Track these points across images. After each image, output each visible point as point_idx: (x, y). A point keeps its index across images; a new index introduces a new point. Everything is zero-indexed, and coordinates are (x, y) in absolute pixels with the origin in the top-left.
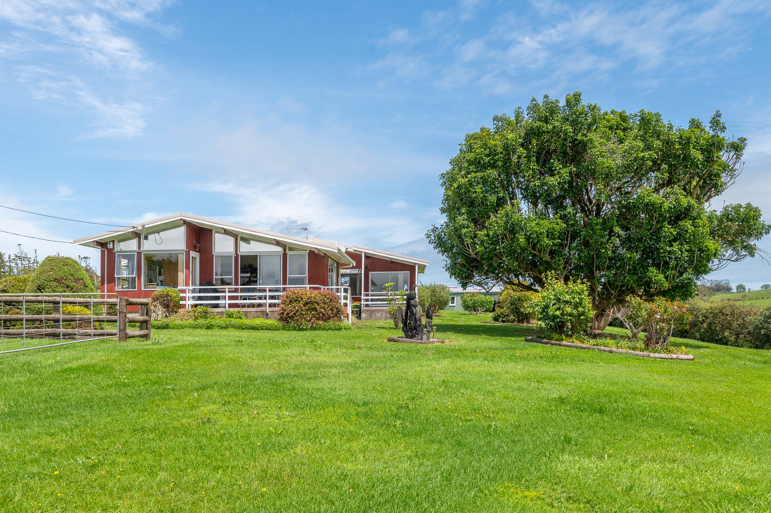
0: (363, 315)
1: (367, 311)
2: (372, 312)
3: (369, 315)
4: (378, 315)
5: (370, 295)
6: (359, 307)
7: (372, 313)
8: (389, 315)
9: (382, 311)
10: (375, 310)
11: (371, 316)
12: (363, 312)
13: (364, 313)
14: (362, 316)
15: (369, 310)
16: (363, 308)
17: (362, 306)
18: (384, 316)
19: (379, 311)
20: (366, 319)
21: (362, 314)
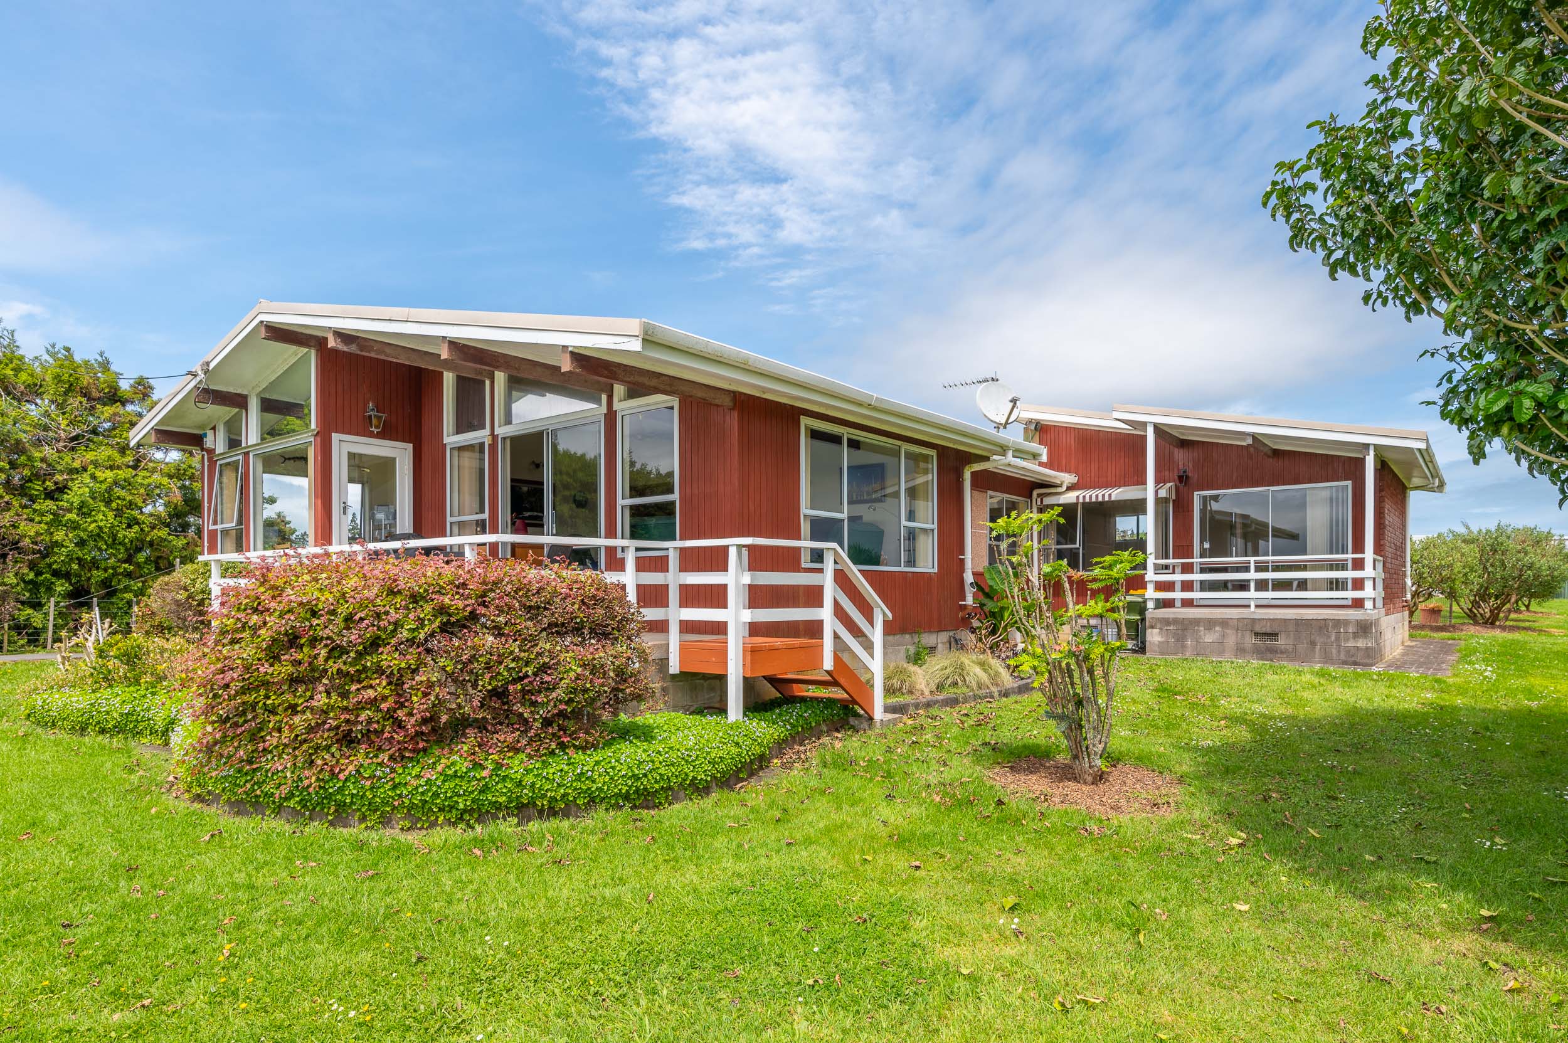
0: (1154, 637)
1: (1167, 622)
2: (1186, 626)
3: (1175, 635)
4: (1209, 638)
5: (1196, 568)
6: (1140, 608)
7: (1185, 629)
8: (1250, 640)
9: (1224, 623)
10: (1196, 622)
11: (1180, 639)
12: (1152, 627)
13: (1156, 631)
14: (1148, 638)
15: (1175, 621)
16: (1151, 612)
17: (1150, 605)
18: (1231, 640)
19: (1210, 624)
20: (1164, 650)
21: (1149, 631)
